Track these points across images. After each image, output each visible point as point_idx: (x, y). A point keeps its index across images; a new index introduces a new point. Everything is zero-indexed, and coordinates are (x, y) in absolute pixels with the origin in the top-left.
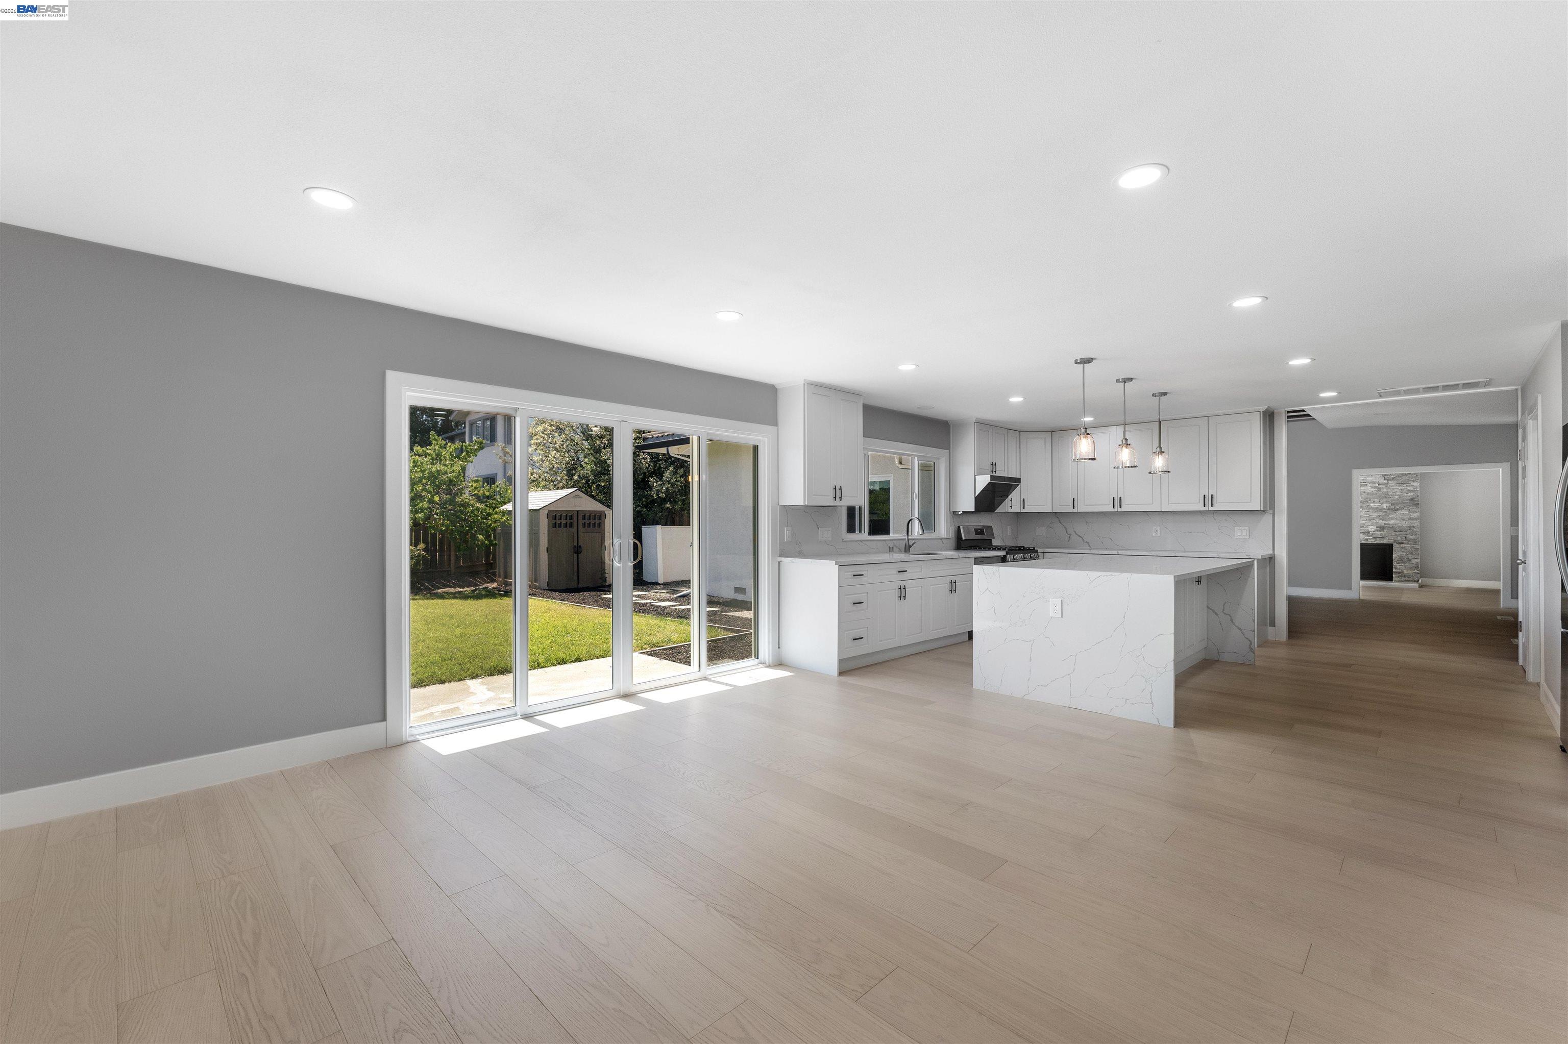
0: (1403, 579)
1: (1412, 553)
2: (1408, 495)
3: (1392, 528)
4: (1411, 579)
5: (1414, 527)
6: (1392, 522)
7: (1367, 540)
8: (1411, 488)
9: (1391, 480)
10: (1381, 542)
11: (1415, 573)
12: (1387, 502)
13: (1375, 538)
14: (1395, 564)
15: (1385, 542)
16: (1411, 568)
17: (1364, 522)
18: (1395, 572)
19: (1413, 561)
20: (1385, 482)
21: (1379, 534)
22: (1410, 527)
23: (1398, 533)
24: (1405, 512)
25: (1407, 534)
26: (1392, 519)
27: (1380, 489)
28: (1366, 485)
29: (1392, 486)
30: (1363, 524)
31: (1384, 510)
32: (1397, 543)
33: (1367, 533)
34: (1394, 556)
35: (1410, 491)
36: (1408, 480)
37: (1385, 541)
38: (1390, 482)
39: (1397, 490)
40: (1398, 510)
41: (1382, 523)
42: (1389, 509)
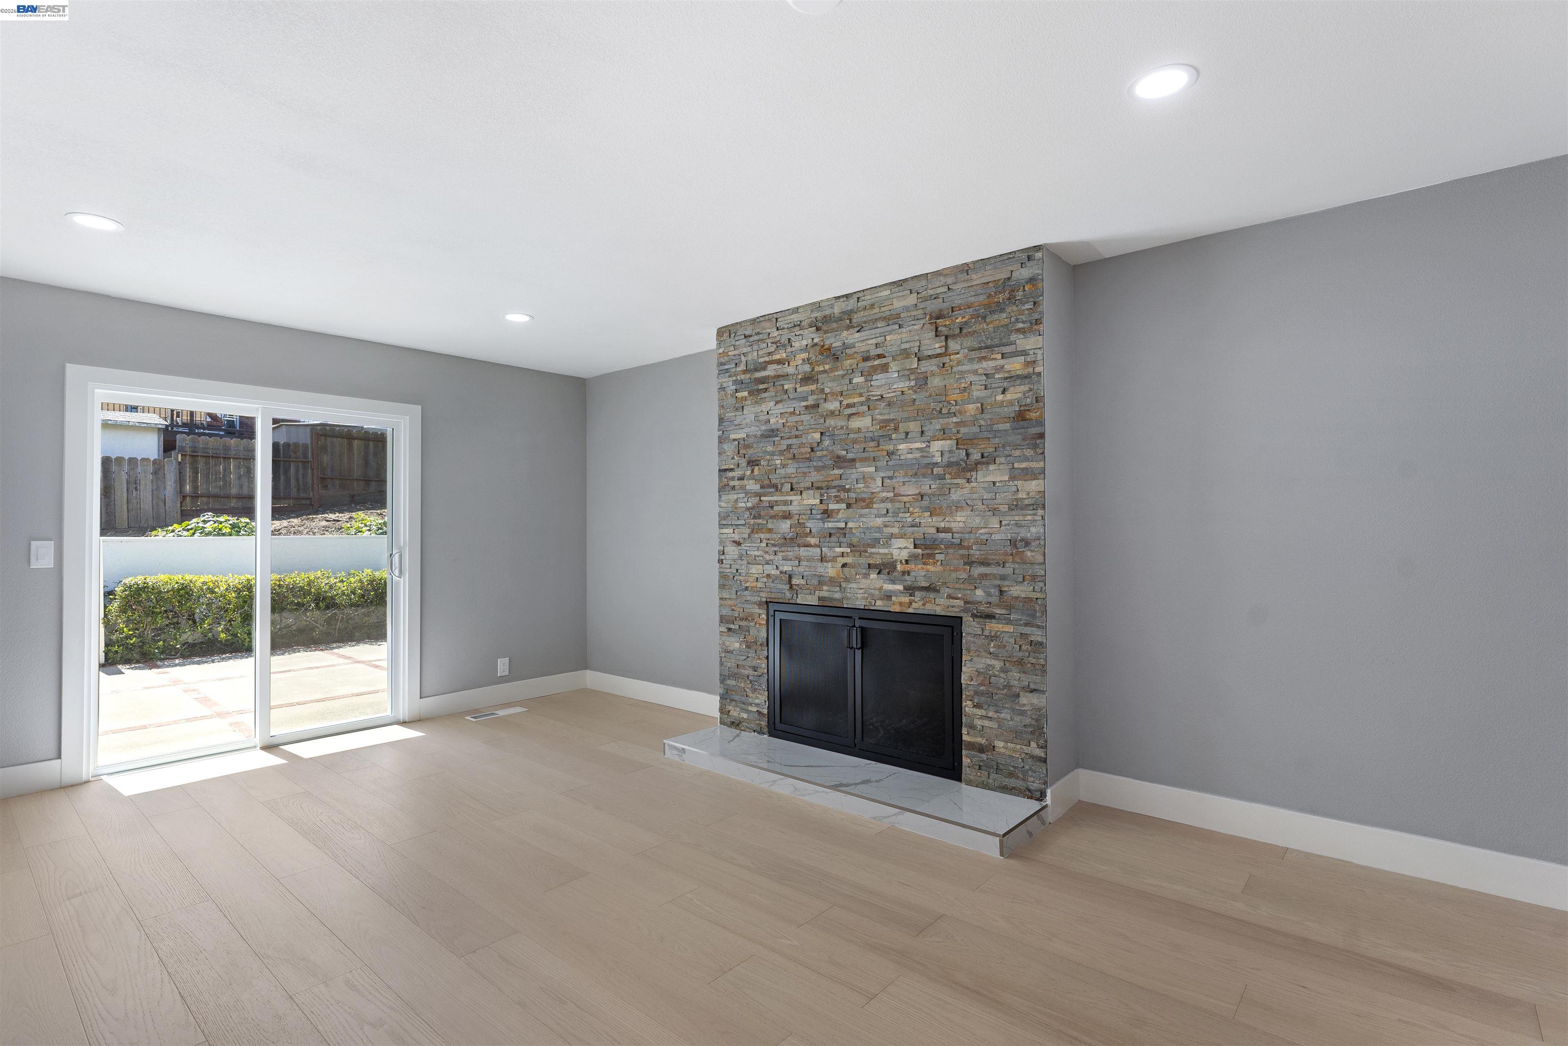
0: (996, 779)
1: (1020, 663)
2: (1009, 396)
3: (960, 545)
4: (1019, 784)
5: (1027, 543)
6: (959, 521)
7: (888, 597)
8: (1015, 365)
9: (954, 336)
10: (930, 608)
11: (1032, 757)
12: (944, 433)
13: (910, 590)
14: (968, 707)
15: (939, 611)
16: (1017, 735)
17: (879, 521)
18: (972, 746)
19: (1026, 700)
20: (937, 346)
21: (920, 573)
22: (1013, 543)
23: (978, 570)
24: (996, 474)
25: (1003, 578)
26: (958, 507)
27: (923, 381)
28: (885, 368)
29: (959, 363)
30: (879, 529)
31: (936, 471)
32: (974, 616)
33: (886, 568)
34: (967, 671)
35: (1013, 378)
36: (1008, 329)
37: (939, 606)
38: (953, 345)
39: (972, 378)
40: (975, 466)
41: (929, 524)
42: (950, 465)
